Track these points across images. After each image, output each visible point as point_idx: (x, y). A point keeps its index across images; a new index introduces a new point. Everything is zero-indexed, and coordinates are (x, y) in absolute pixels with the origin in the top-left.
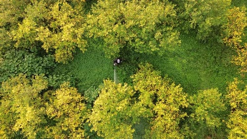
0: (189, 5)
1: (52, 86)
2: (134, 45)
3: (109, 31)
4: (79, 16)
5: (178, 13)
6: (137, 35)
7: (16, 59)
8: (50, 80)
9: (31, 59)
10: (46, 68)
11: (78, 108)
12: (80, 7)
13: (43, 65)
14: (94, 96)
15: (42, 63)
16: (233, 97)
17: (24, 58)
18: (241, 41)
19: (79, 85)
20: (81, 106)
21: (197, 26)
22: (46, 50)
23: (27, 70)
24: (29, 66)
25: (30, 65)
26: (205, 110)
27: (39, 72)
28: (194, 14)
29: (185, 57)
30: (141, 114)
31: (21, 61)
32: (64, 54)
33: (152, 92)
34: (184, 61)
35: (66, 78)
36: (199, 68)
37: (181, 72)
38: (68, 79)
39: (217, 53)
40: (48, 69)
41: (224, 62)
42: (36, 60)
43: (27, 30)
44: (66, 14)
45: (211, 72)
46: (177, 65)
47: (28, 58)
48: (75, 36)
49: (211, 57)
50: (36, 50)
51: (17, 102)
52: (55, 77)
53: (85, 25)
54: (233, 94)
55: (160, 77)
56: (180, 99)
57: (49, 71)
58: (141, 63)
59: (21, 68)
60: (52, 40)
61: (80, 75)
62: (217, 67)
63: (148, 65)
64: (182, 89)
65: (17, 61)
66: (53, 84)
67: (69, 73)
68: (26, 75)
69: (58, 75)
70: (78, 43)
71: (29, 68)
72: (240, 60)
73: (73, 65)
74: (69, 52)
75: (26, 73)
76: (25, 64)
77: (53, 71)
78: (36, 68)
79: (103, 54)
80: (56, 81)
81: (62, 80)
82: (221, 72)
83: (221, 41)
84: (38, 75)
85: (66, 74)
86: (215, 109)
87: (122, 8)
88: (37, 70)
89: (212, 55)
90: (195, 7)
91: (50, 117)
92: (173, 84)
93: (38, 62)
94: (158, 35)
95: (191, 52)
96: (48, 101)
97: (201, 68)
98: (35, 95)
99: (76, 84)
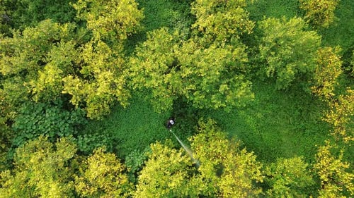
0: (265, 48)
1: (82, 150)
2: (192, 99)
3: (159, 81)
4: (119, 60)
5: (250, 55)
6: (196, 86)
7: (34, 114)
8: (80, 142)
9: (54, 114)
10: (74, 126)
11: (117, 182)
12: (120, 47)
13: (69, 122)
14: (138, 164)
15: (70, 118)
16: (323, 166)
17: (45, 113)
18: (334, 95)
19: (118, 147)
20: (122, 179)
21: (275, 73)
22: (75, 106)
23: (49, 129)
24: (51, 125)
25: (53, 123)
26: (286, 185)
27: (65, 131)
28: (271, 60)
29: (260, 110)
30: (202, 191)
31: (41, 117)
32: (99, 109)
33: (216, 162)
34: (259, 115)
35: (102, 139)
36: (280, 125)
37: (255, 131)
38: (104, 141)
39: (303, 105)
40: (77, 126)
41: (312, 117)
42: (60, 115)
43: (51, 80)
44: (102, 57)
45: (295, 130)
46: (249, 120)
47: (51, 114)
48: (113, 86)
49: (294, 110)
50: (61, 102)
51: (36, 174)
52: (86, 139)
53: (127, 70)
54: (323, 163)
55: (227, 141)
56: (254, 170)
57: (79, 129)
58: (202, 119)
59: (41, 127)
60: (82, 92)
61: (120, 134)
62: (302, 124)
63: (211, 122)
64: (255, 157)
65: (35, 117)
66: (84, 148)
67: (104, 132)
68: (48, 136)
69: (90, 136)
70: (117, 95)
71: (52, 127)
72: (332, 118)
73: (111, 119)
74: (105, 105)
75: (48, 132)
76: (46, 121)
77: (83, 129)
78: (62, 126)
79: (150, 106)
80: (88, 144)
81: (96, 141)
82: (309, 131)
83: (308, 89)
84: (64, 136)
85: (100, 133)
86: (299, 184)
87: (177, 52)
88: (62, 129)
89: (297, 108)
90: (273, 49)
91: (80, 195)
92: (244, 150)
93: (63, 118)
94: (223, 87)
95: (268, 104)
96: (76, 170)
97: (282, 124)
98: (61, 165)
99: (114, 146)
